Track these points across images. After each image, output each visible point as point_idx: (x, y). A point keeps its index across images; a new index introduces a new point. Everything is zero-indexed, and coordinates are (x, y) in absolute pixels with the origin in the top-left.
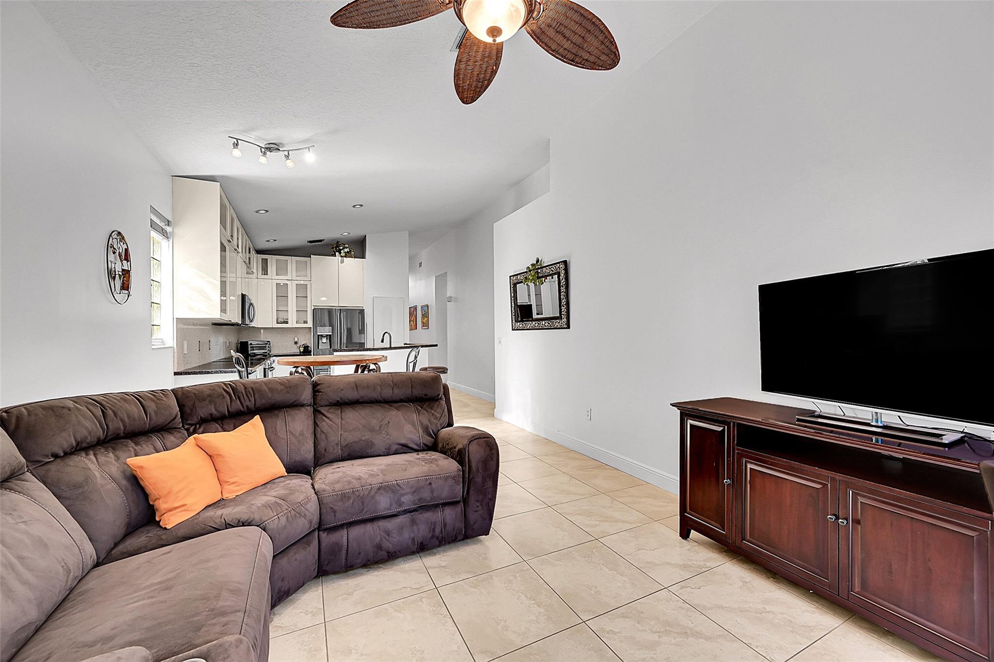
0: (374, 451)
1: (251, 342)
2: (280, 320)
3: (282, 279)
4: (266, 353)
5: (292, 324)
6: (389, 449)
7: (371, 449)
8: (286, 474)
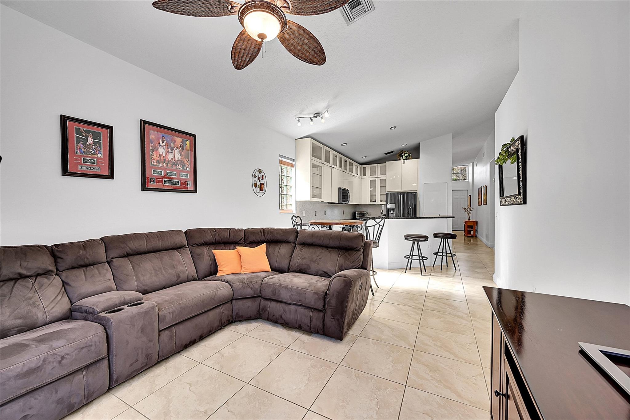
0: (310, 271)
3: (373, 177)
5: (378, 202)
6: (317, 272)
7: (309, 270)
8: (271, 271)
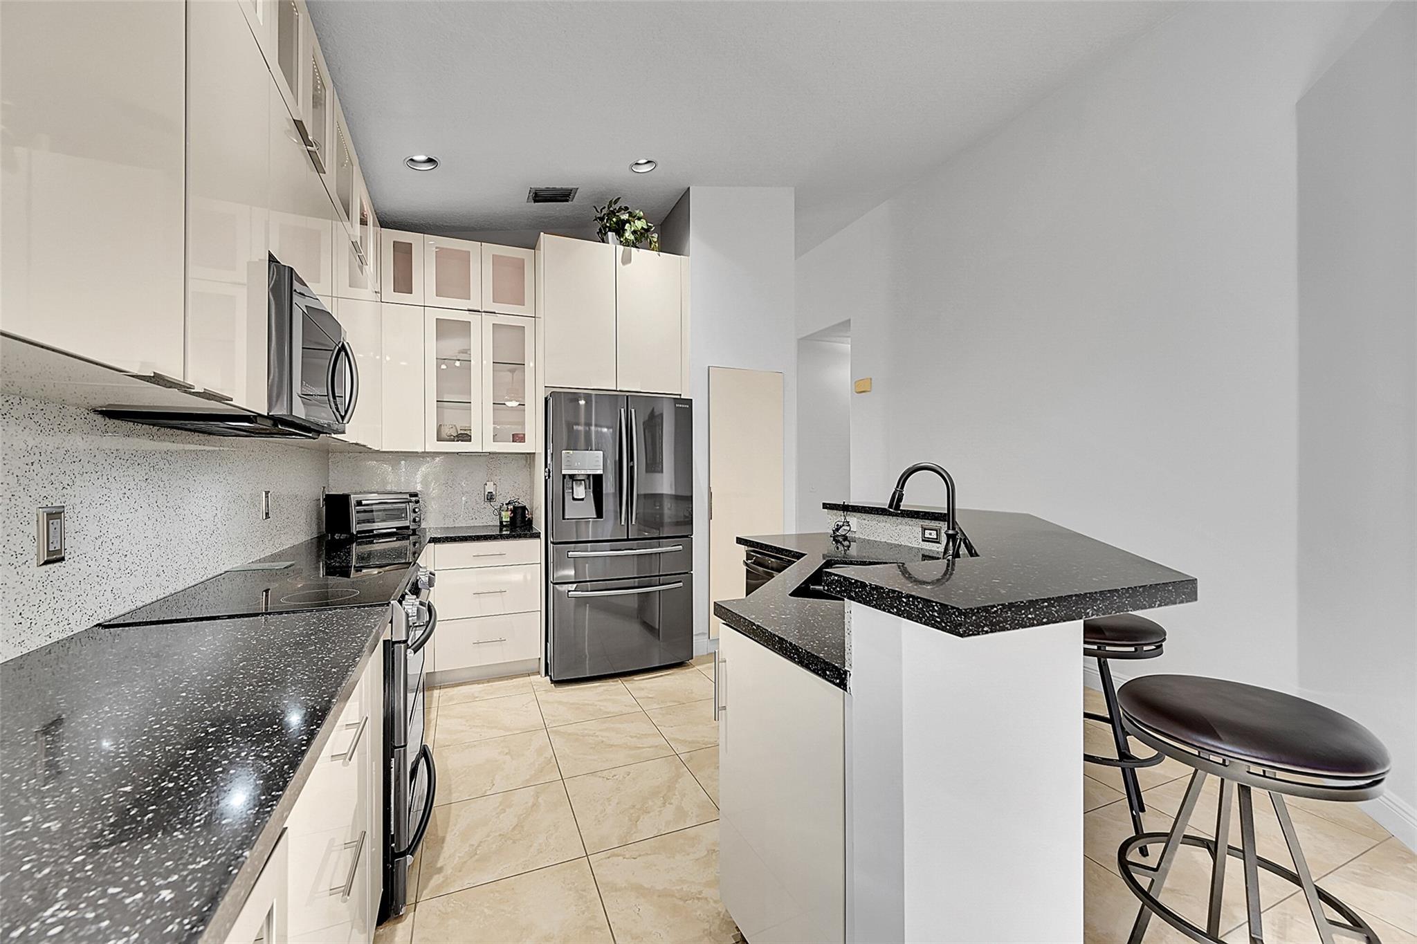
1: (359, 497)
2: (446, 431)
3: (453, 307)
4: (407, 528)
5: (483, 442)
